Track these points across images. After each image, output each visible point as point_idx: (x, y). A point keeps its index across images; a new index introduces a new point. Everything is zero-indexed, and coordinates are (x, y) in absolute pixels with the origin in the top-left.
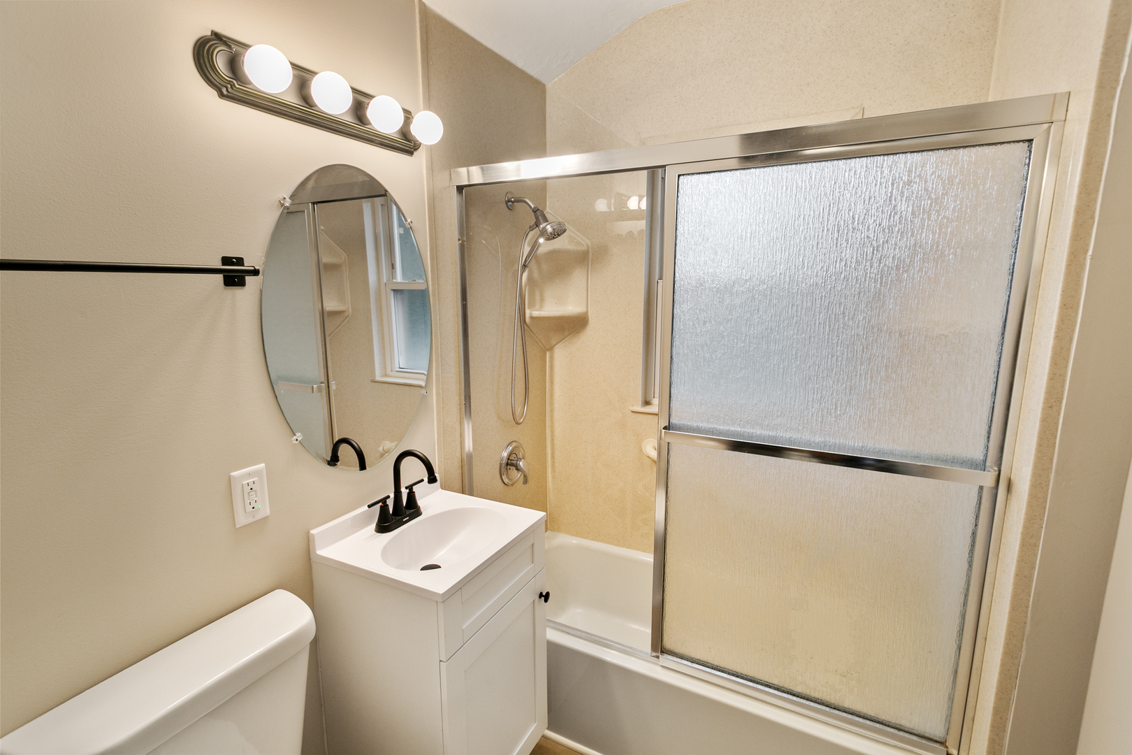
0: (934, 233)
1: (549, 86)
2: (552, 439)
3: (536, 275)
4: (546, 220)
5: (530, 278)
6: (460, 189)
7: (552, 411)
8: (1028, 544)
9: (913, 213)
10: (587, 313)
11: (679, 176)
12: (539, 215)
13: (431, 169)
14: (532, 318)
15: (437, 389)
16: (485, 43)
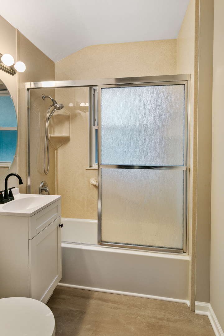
0: (167, 106)
1: (56, 63)
2: (57, 182)
3: (52, 123)
4: (56, 103)
5: (50, 124)
6: (28, 89)
7: (57, 172)
8: (194, 183)
9: (162, 100)
10: (70, 136)
11: (101, 88)
12: (54, 102)
13: (19, 81)
14: (51, 137)
15: (19, 156)
16: (36, 46)
